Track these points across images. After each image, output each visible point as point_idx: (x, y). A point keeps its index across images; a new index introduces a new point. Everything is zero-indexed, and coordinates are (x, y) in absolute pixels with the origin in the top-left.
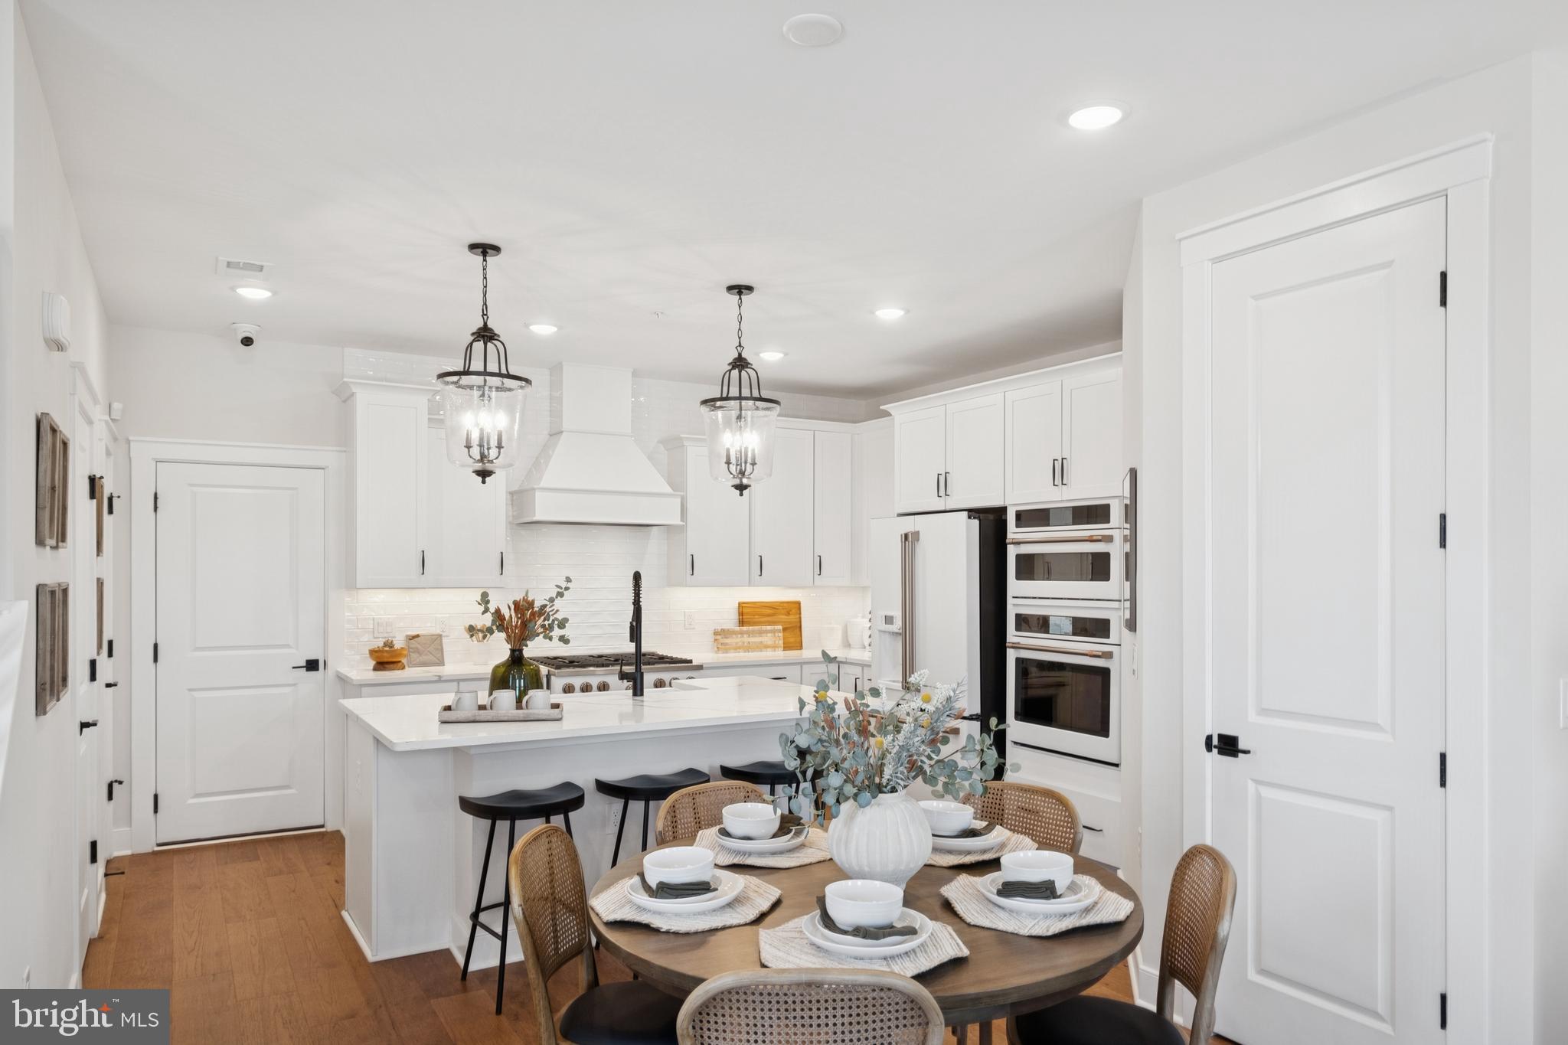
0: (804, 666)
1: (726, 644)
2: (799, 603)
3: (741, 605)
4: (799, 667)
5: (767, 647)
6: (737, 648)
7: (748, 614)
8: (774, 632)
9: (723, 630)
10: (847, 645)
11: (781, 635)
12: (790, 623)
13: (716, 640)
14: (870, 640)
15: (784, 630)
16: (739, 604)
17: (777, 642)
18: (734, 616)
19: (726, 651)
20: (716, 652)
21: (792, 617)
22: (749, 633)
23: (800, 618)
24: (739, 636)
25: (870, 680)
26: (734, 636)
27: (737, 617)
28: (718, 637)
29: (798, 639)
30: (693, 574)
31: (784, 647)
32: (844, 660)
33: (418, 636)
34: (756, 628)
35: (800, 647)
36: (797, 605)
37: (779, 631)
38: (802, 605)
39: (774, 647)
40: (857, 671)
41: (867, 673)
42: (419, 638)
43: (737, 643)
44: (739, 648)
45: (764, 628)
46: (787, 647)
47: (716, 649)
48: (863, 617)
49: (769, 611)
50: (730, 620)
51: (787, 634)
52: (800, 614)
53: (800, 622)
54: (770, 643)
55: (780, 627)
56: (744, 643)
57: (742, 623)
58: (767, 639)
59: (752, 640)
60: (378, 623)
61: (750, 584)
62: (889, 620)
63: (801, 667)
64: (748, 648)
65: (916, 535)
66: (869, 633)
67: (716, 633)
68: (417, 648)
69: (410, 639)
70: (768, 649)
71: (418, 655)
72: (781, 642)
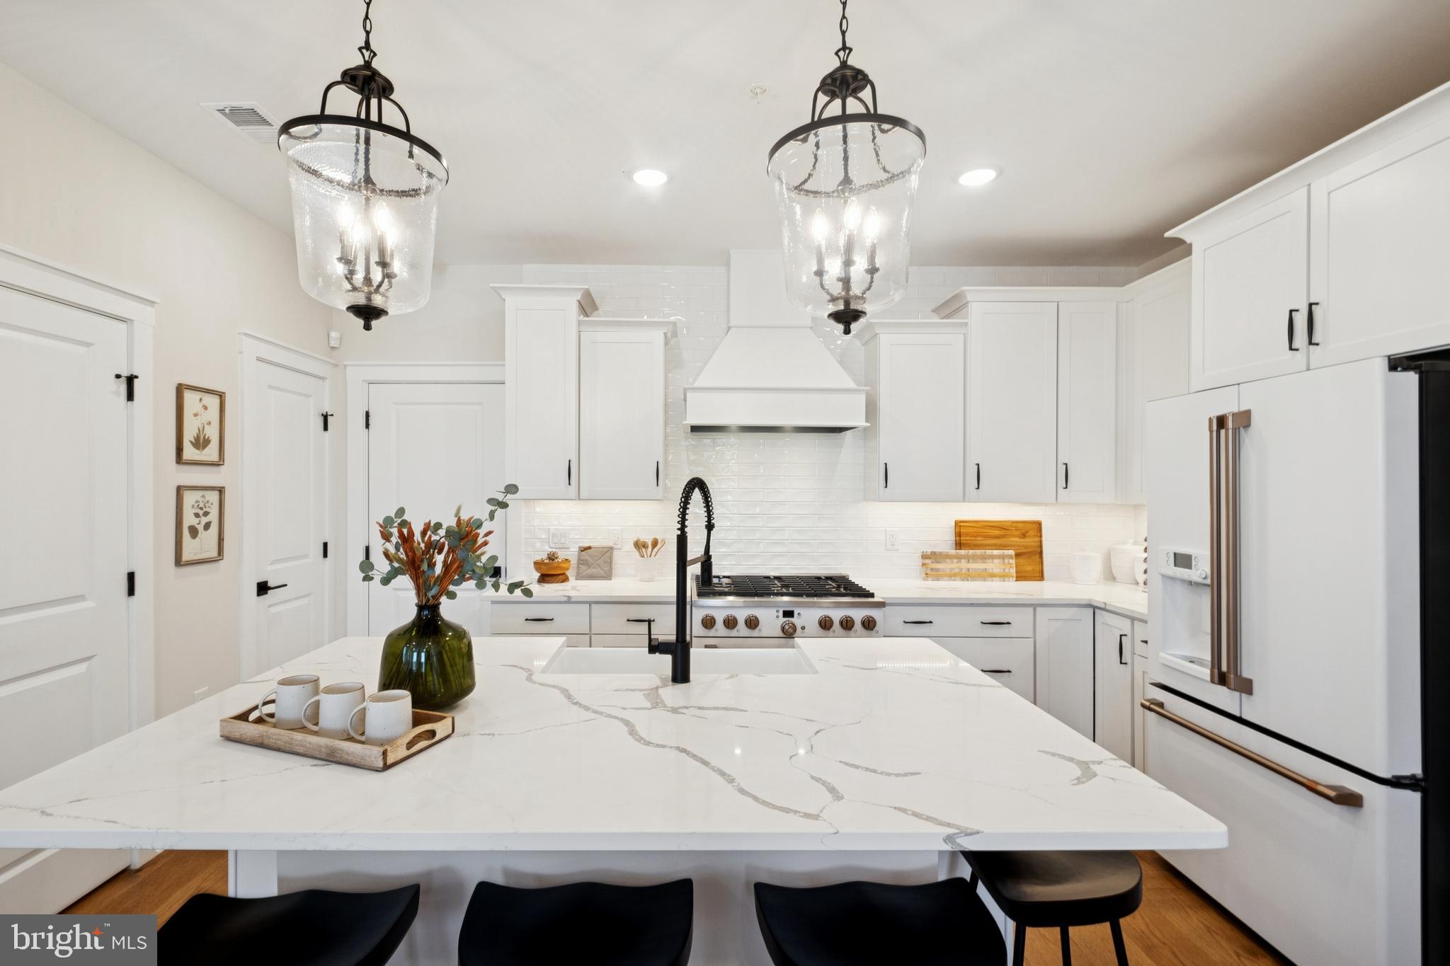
0: (1038, 609)
1: (937, 570)
2: (1039, 524)
3: (958, 524)
4: (1031, 609)
5: (992, 576)
6: (952, 576)
7: (967, 534)
8: (1003, 557)
9: (934, 553)
10: (1110, 577)
11: (1013, 561)
12: (1026, 547)
13: (924, 564)
14: (1145, 577)
15: (1017, 555)
16: (956, 523)
17: (1007, 571)
18: (950, 537)
19: (937, 578)
20: (924, 579)
21: (1027, 540)
22: (968, 558)
23: (1041, 542)
24: (956, 561)
25: (1146, 642)
26: (948, 561)
27: (953, 538)
28: (927, 561)
29: (1038, 568)
30: (886, 487)
31: (1017, 577)
32: (1103, 606)
33: (589, 548)
34: (979, 552)
35: (1041, 577)
36: (1035, 526)
37: (1010, 557)
38: (1043, 526)
39: (1004, 577)
40: (1125, 626)
41: (1140, 632)
42: (590, 550)
43: (952, 569)
44: (955, 575)
45: (989, 552)
46: (1021, 577)
47: (924, 575)
48: (1135, 543)
49: (997, 532)
50: (943, 540)
51: (1022, 561)
52: (1041, 536)
53: (1041, 546)
54: (996, 571)
55: (1012, 552)
56: (961, 569)
57: (959, 545)
58: (994, 566)
59: (972, 566)
60: (553, 535)
61: (964, 499)
62: (1183, 560)
63: (1035, 609)
64: (967, 576)
65: (1244, 419)
66: (1144, 566)
67: (924, 556)
68: (586, 560)
69: (582, 551)
70: (995, 579)
71: (587, 567)
72: (1013, 571)
